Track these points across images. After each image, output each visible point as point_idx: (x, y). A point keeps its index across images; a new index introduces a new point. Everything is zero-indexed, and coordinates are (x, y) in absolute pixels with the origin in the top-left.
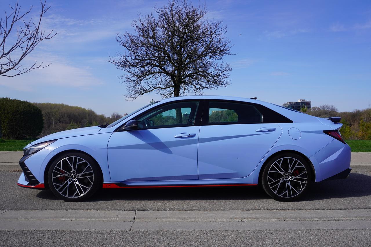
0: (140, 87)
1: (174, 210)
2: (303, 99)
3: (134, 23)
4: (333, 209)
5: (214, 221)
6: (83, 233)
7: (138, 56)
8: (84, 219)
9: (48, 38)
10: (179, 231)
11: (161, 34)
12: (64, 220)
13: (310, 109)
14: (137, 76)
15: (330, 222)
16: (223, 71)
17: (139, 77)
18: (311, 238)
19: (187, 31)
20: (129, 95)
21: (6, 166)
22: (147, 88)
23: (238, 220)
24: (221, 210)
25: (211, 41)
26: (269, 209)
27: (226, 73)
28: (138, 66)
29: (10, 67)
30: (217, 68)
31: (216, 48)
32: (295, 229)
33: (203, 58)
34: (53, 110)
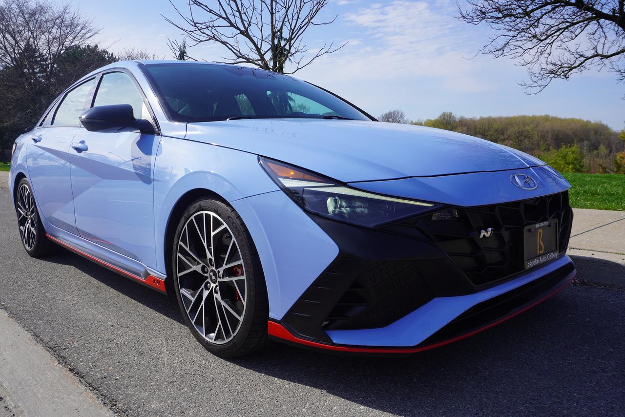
34: (528, 128)
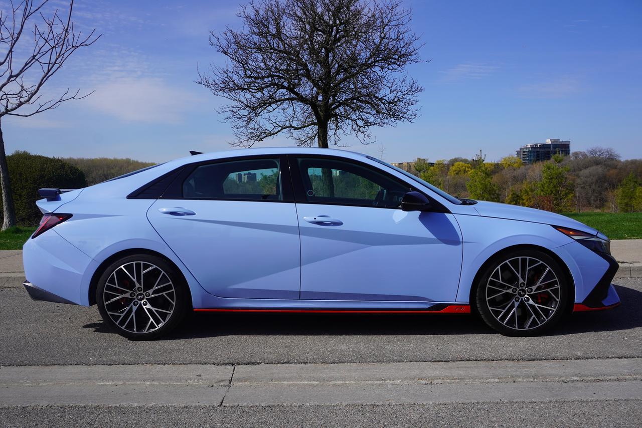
0: (256, 127)
1: (305, 363)
2: (556, 138)
3: (242, 10)
4: (609, 358)
5: (379, 385)
6: (133, 411)
7: (249, 70)
8: (139, 383)
9: (86, 45)
10: (311, 406)
11: (290, 28)
12: (103, 385)
13: (568, 156)
14: (250, 107)
15: (601, 383)
16: (405, 93)
17: (254, 109)
18: (564, 419)
19: (338, 22)
20: (237, 142)
21: (15, 279)
22: (269, 127)
23: (424, 382)
24: (394, 361)
25: (382, 39)
26: (485, 360)
27: (411, 97)
28: (250, 90)
29: (22, 100)
30: (394, 87)
31: (393, 51)
32: (533, 400)
33: (369, 69)
